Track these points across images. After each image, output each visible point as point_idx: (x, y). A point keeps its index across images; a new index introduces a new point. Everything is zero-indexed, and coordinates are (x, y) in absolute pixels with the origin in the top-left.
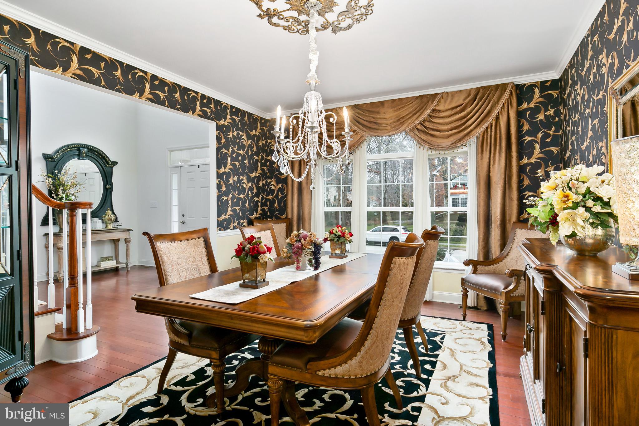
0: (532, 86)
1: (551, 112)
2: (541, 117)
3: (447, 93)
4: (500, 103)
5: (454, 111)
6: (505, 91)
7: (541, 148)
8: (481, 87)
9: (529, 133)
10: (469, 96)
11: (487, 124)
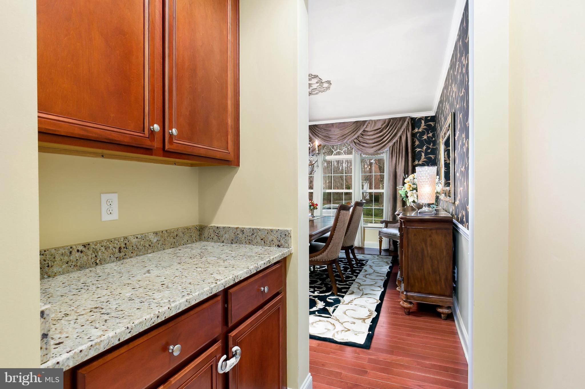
0: (420, 119)
1: (430, 135)
2: (425, 137)
3: (372, 121)
4: (402, 129)
5: (376, 132)
6: (405, 122)
7: (425, 155)
8: (392, 118)
9: (419, 146)
10: (385, 123)
11: (394, 141)
